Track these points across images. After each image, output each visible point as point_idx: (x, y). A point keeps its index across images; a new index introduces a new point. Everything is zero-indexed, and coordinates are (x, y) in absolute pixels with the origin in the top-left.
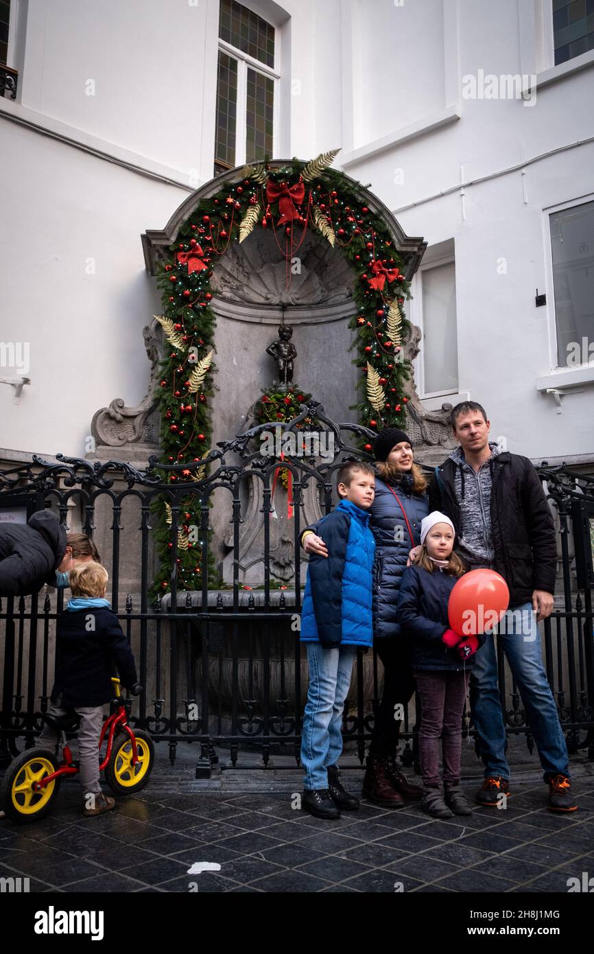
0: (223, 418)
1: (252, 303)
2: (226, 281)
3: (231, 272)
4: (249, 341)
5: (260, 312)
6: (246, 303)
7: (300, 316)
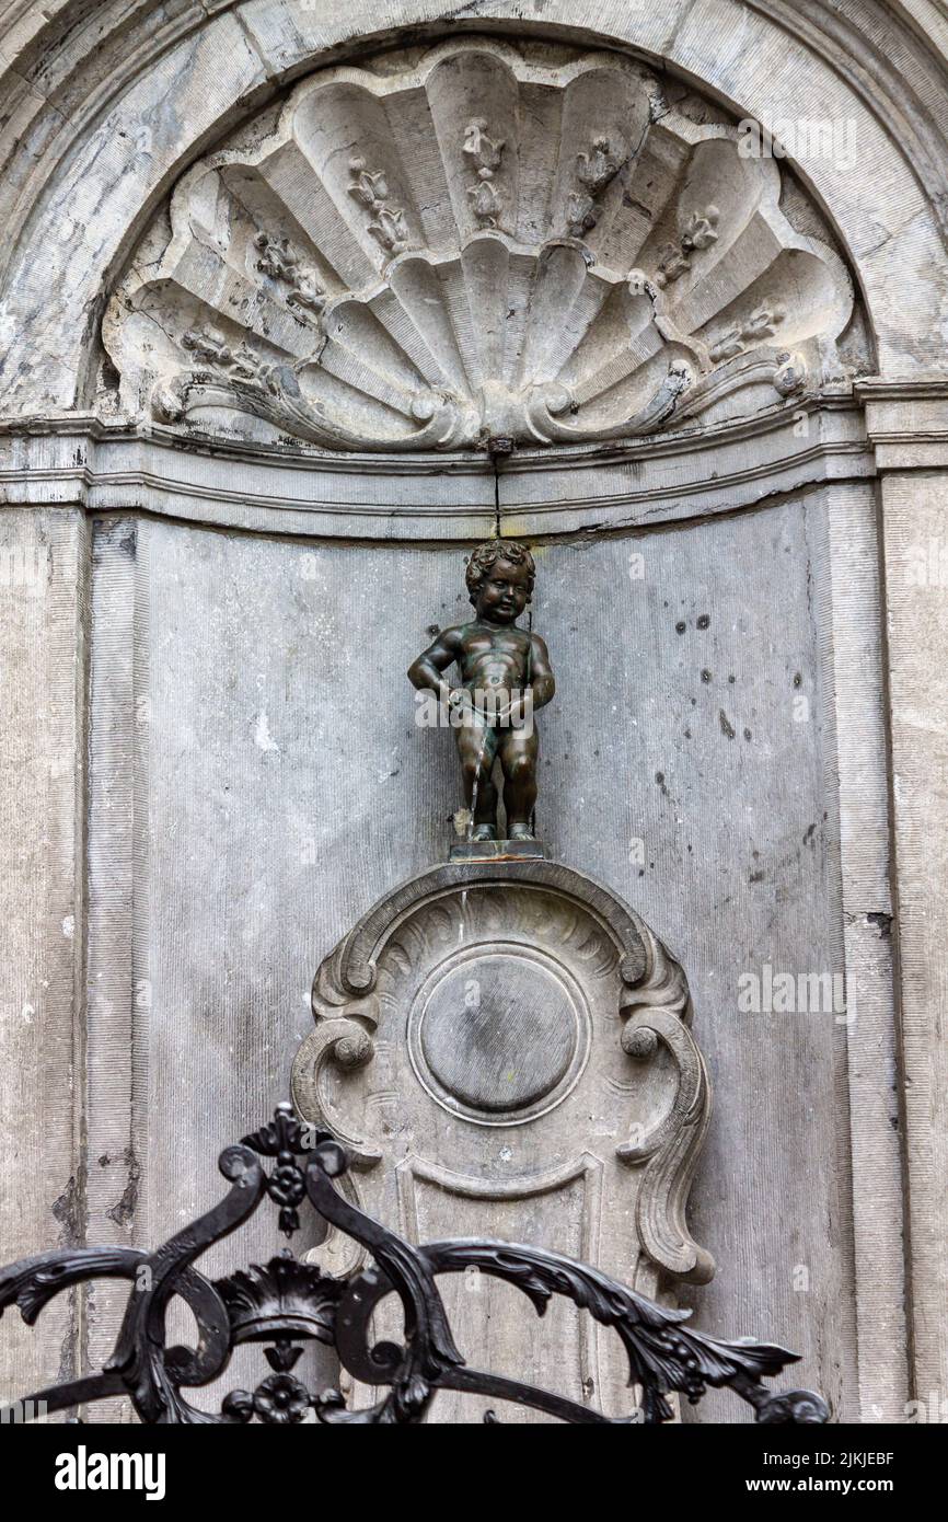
0: (207, 1016)
1: (345, 449)
2: (209, 357)
3: (233, 313)
4: (336, 629)
5: (387, 491)
6: (311, 452)
7: (579, 493)
